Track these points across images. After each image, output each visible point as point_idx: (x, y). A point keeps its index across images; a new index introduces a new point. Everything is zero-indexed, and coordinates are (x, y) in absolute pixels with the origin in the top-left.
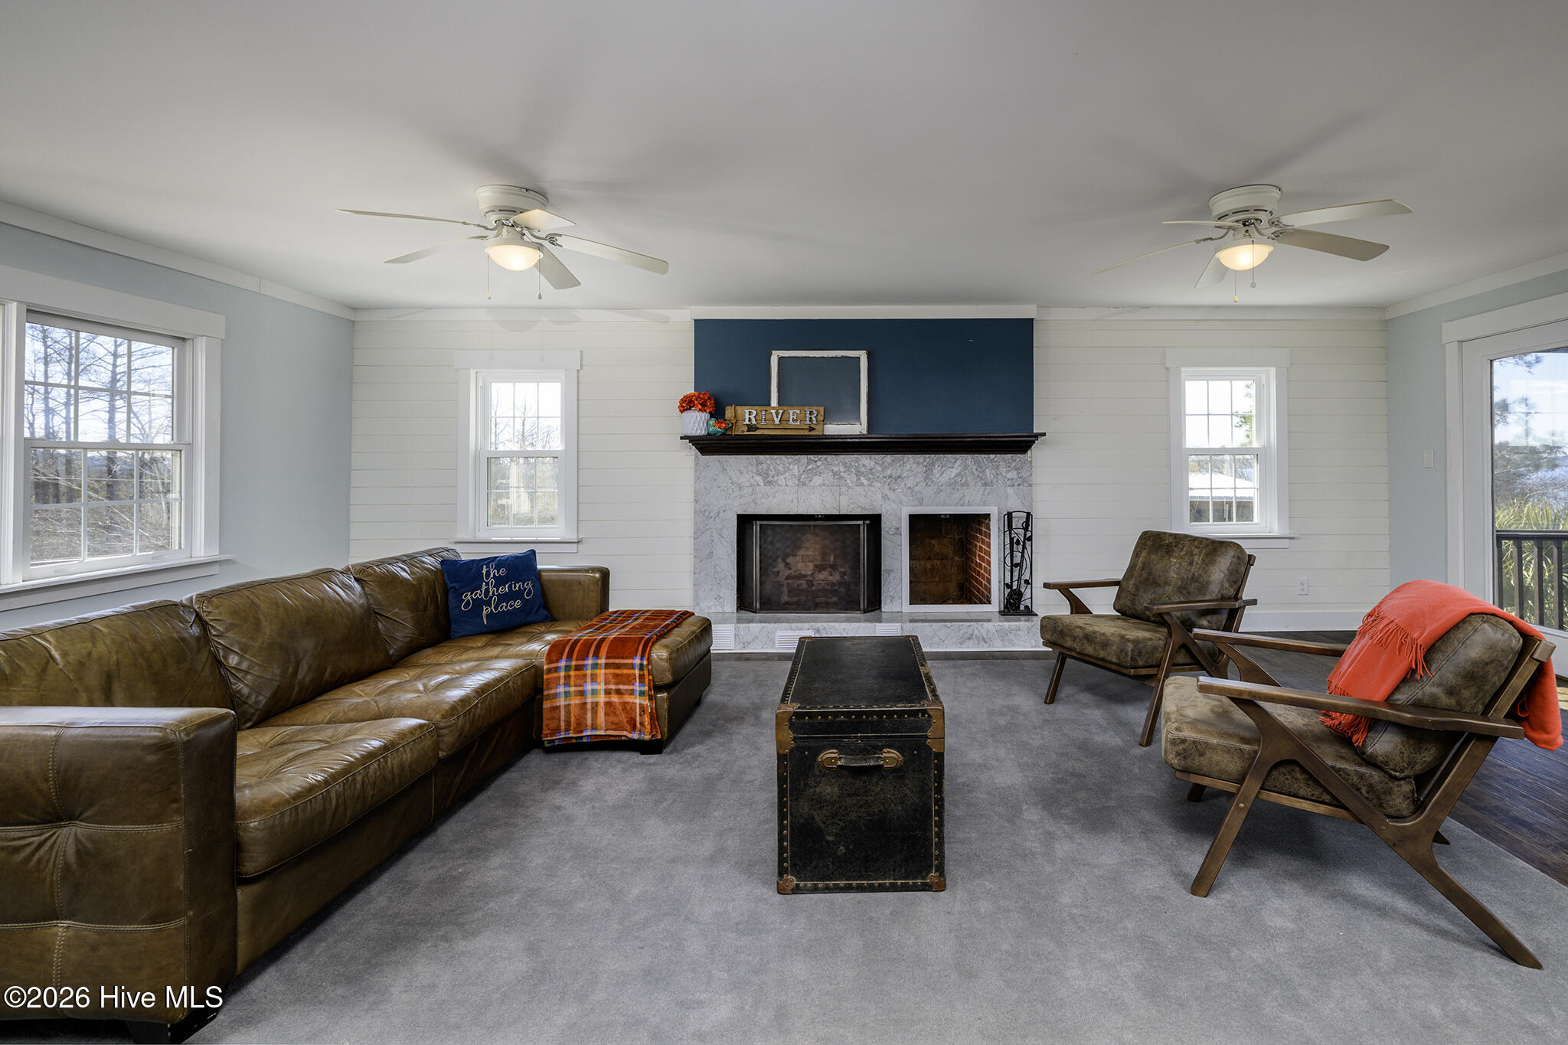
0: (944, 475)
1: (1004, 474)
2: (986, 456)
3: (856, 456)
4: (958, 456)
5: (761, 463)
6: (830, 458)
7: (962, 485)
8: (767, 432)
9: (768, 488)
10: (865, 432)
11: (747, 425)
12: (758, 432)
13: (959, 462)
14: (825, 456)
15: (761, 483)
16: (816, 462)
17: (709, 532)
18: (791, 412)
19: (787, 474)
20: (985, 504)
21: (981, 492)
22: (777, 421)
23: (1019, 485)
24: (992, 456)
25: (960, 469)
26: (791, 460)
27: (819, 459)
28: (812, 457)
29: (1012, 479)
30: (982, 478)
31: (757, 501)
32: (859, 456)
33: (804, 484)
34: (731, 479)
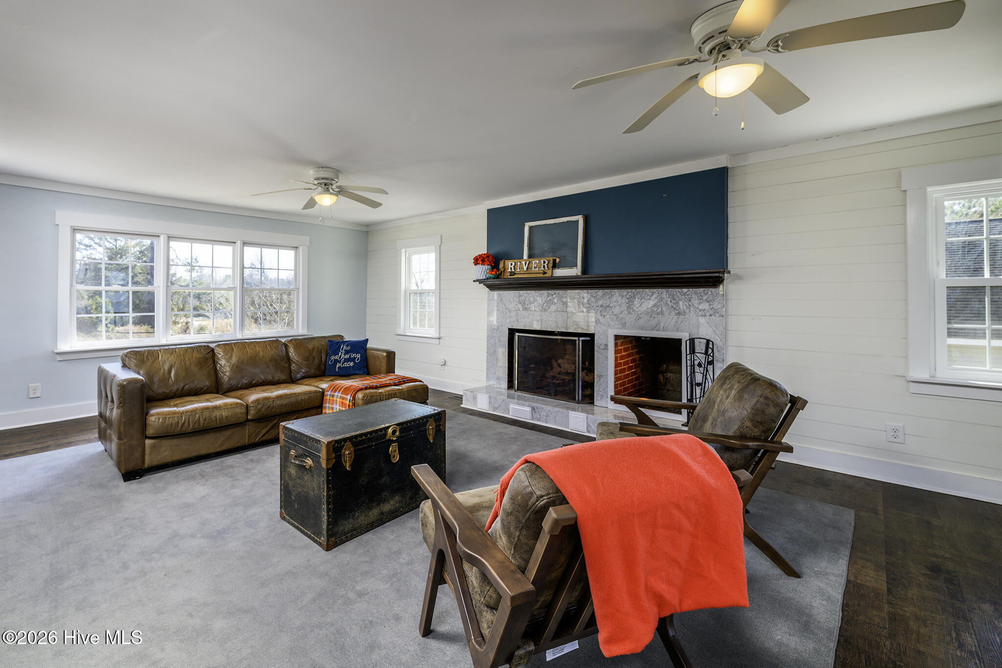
0: (643, 306)
1: (696, 305)
2: (680, 290)
3: (578, 291)
4: (655, 290)
5: (521, 296)
6: (561, 292)
7: (658, 314)
8: (520, 276)
9: (524, 312)
10: (579, 274)
11: (510, 272)
12: (515, 276)
13: (655, 296)
14: (558, 291)
15: (521, 309)
16: (552, 295)
17: (494, 338)
18: (534, 262)
19: (535, 303)
20: (678, 330)
21: (674, 320)
22: (525, 268)
23: (711, 315)
24: (685, 290)
25: (656, 300)
26: (538, 294)
27: (555, 294)
28: (550, 292)
29: (704, 310)
30: (675, 309)
31: (519, 320)
32: (580, 291)
33: (545, 310)
34: (505, 306)
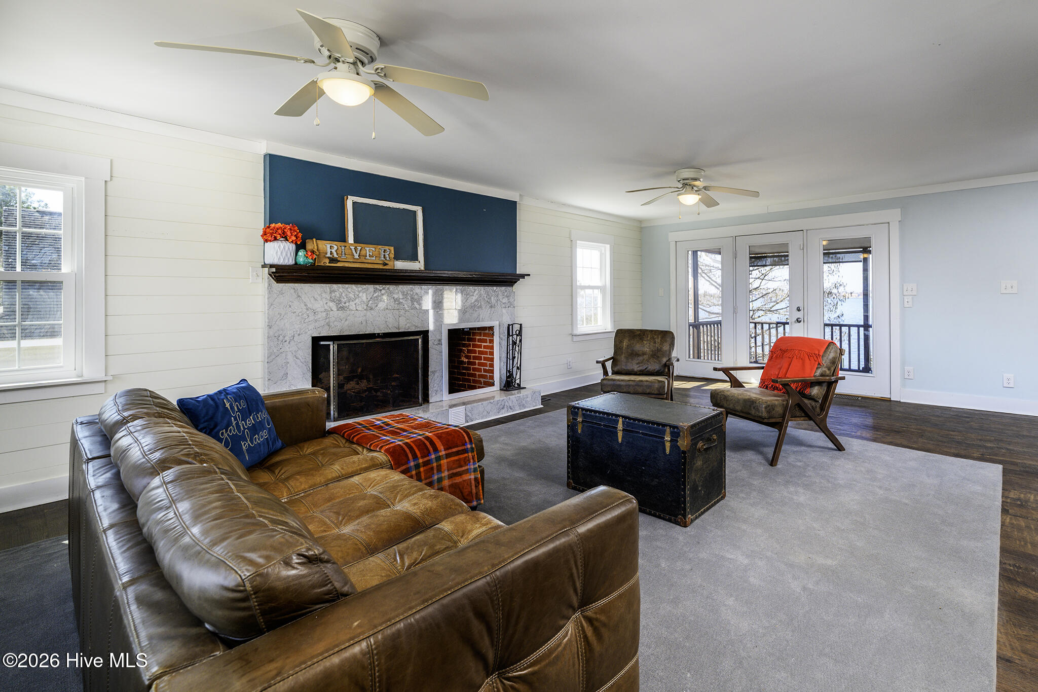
0: (468, 301)
1: (501, 300)
2: (492, 288)
3: (411, 286)
4: (476, 288)
5: (334, 291)
6: (392, 287)
7: (478, 308)
8: (347, 265)
9: (340, 313)
10: (423, 268)
11: (329, 258)
12: (339, 264)
13: (476, 292)
14: (388, 286)
15: (335, 309)
16: (381, 290)
17: (284, 355)
18: (368, 249)
19: (357, 300)
20: (491, 320)
21: (489, 312)
22: (356, 256)
23: (508, 307)
24: (495, 288)
25: (477, 296)
26: (360, 289)
27: (383, 289)
28: (377, 286)
29: (505, 303)
30: (489, 303)
31: (331, 324)
32: (413, 287)
33: (371, 309)
34: (306, 305)
